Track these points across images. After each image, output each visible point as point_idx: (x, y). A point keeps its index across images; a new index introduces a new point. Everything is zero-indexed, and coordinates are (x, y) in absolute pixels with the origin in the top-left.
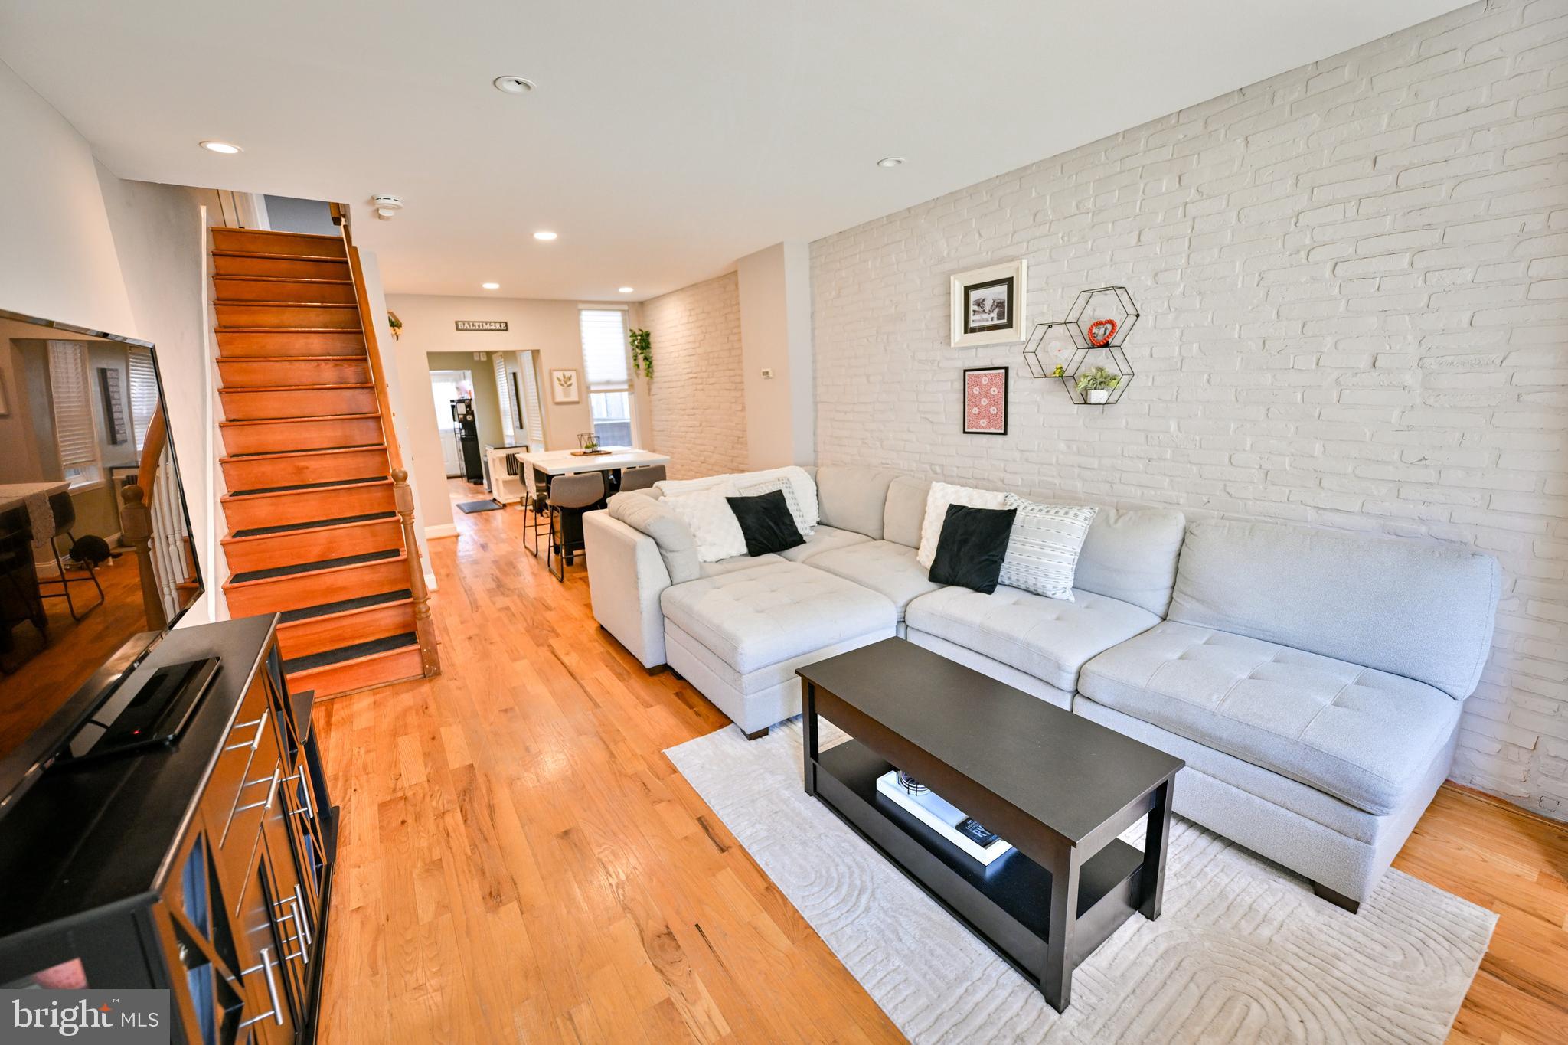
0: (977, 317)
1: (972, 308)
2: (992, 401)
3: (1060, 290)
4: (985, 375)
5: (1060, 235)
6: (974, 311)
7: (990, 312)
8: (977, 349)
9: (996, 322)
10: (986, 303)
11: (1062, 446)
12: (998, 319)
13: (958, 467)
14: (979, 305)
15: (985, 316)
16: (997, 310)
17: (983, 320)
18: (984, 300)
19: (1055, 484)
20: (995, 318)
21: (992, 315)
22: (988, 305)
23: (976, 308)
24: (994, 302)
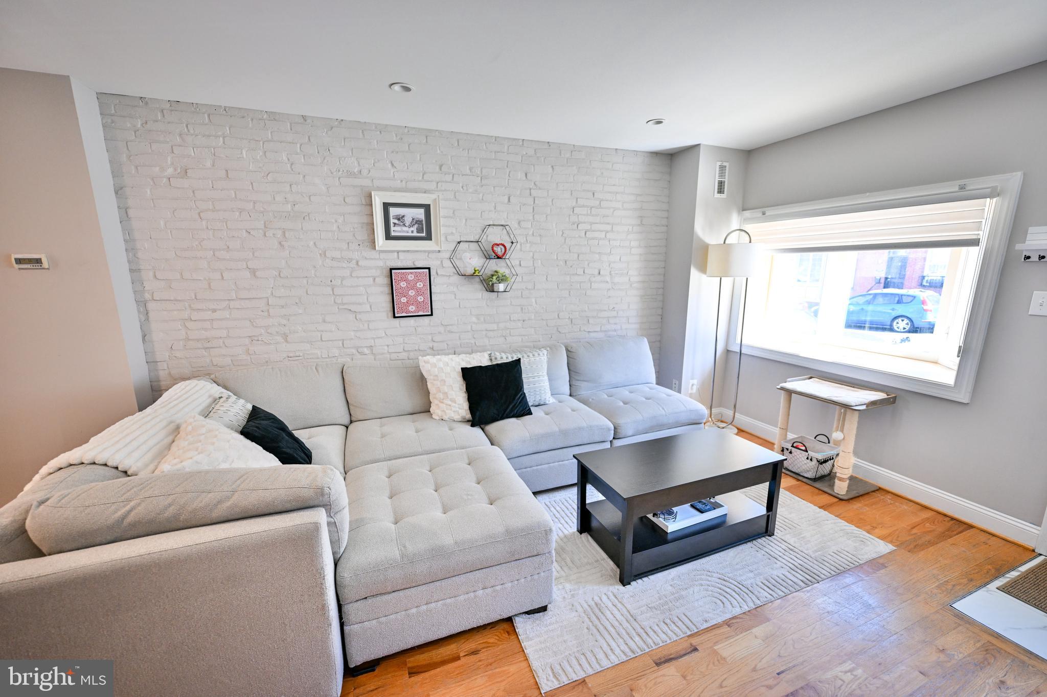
0: (397, 228)
1: (392, 221)
2: (419, 292)
3: (464, 221)
4: (411, 273)
5: (461, 185)
6: (395, 224)
7: (410, 226)
8: (398, 253)
9: (415, 234)
10: (405, 218)
11: (474, 319)
12: (418, 232)
13: (388, 346)
14: (399, 219)
15: (405, 229)
16: (416, 226)
17: (404, 232)
18: (404, 216)
19: (472, 344)
20: (415, 231)
21: (412, 229)
22: (408, 221)
23: (396, 221)
24: (413, 219)
